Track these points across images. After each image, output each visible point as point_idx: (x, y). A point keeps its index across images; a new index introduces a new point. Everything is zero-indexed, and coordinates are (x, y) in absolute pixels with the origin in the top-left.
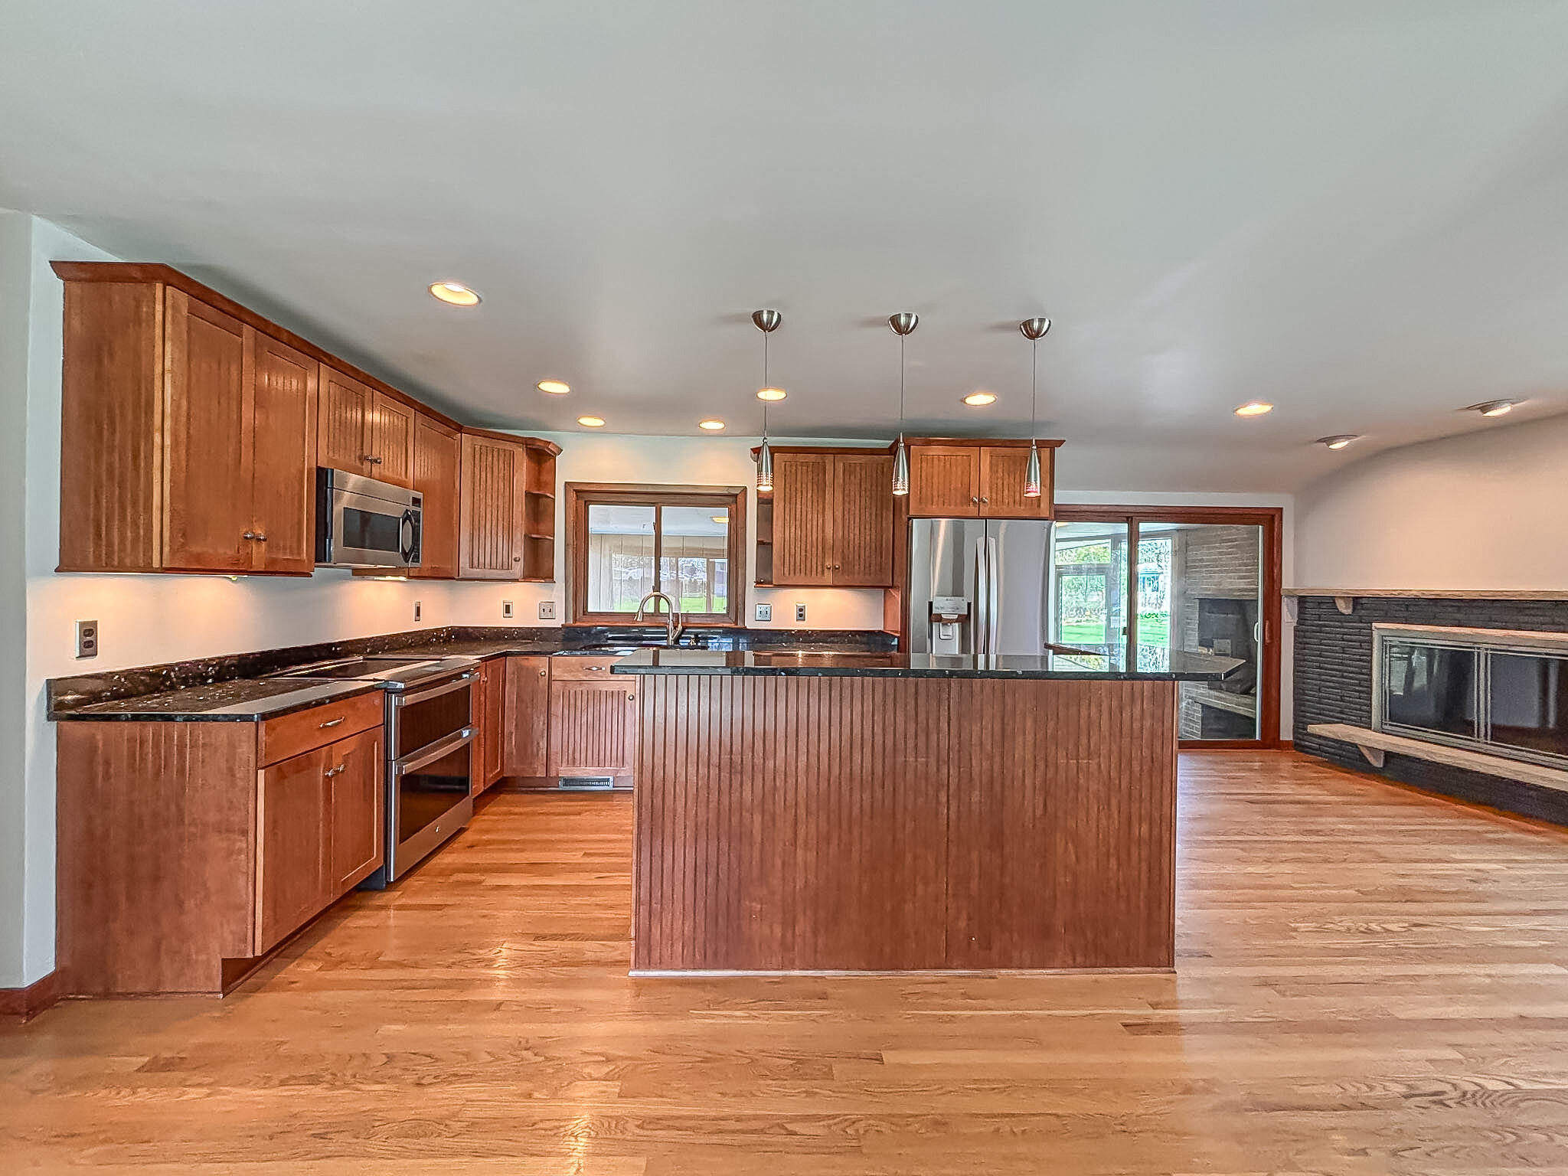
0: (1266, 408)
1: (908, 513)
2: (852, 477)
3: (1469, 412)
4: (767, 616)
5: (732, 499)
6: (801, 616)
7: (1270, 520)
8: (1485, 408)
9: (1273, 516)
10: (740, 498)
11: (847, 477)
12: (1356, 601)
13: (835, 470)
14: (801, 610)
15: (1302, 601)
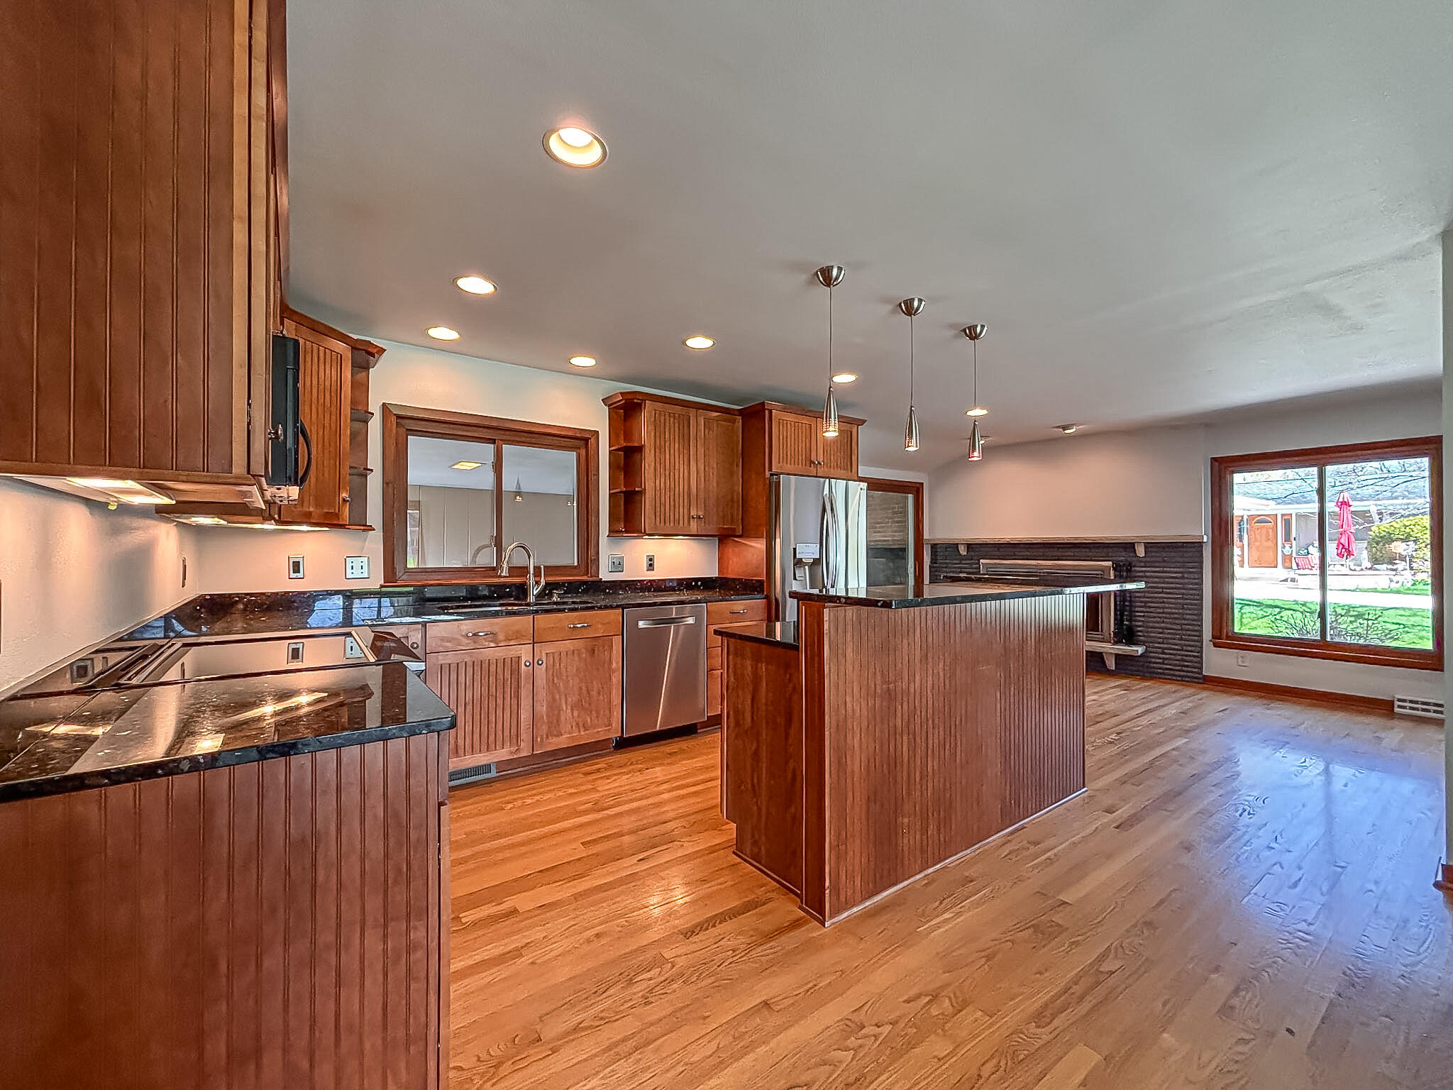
0: (985, 412)
1: (770, 469)
2: (711, 432)
3: (1056, 429)
4: (618, 566)
5: (581, 441)
6: (651, 566)
7: (917, 489)
8: (1065, 428)
9: (919, 488)
10: (592, 441)
11: (707, 431)
12: (970, 546)
13: (698, 422)
14: (651, 560)
15: (934, 547)
